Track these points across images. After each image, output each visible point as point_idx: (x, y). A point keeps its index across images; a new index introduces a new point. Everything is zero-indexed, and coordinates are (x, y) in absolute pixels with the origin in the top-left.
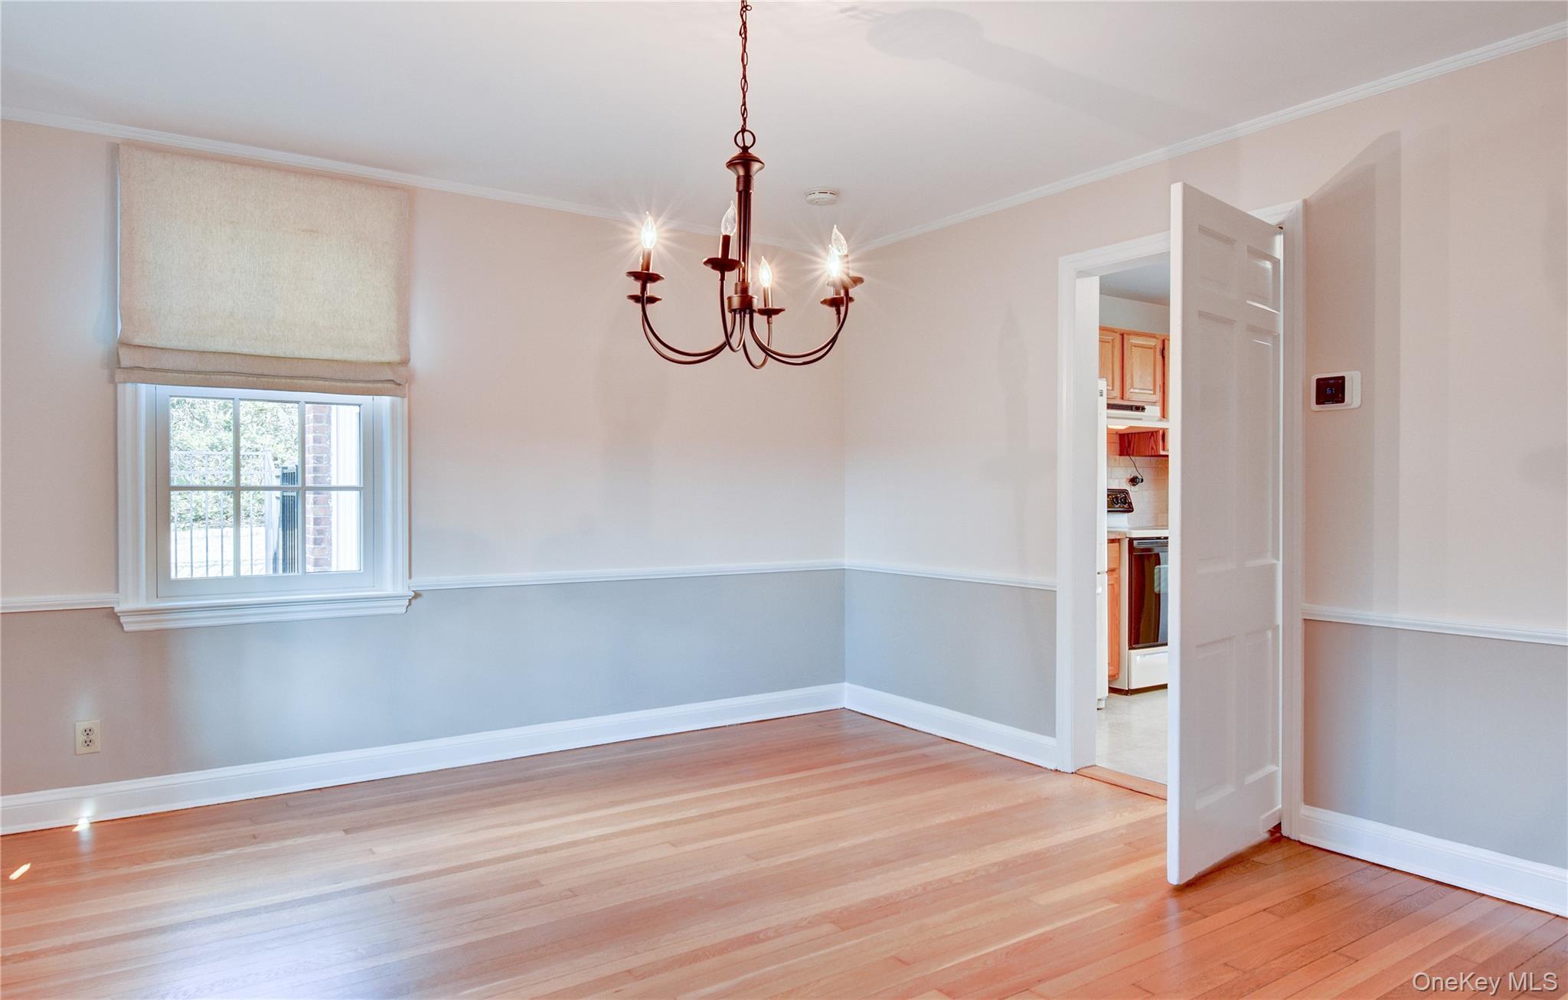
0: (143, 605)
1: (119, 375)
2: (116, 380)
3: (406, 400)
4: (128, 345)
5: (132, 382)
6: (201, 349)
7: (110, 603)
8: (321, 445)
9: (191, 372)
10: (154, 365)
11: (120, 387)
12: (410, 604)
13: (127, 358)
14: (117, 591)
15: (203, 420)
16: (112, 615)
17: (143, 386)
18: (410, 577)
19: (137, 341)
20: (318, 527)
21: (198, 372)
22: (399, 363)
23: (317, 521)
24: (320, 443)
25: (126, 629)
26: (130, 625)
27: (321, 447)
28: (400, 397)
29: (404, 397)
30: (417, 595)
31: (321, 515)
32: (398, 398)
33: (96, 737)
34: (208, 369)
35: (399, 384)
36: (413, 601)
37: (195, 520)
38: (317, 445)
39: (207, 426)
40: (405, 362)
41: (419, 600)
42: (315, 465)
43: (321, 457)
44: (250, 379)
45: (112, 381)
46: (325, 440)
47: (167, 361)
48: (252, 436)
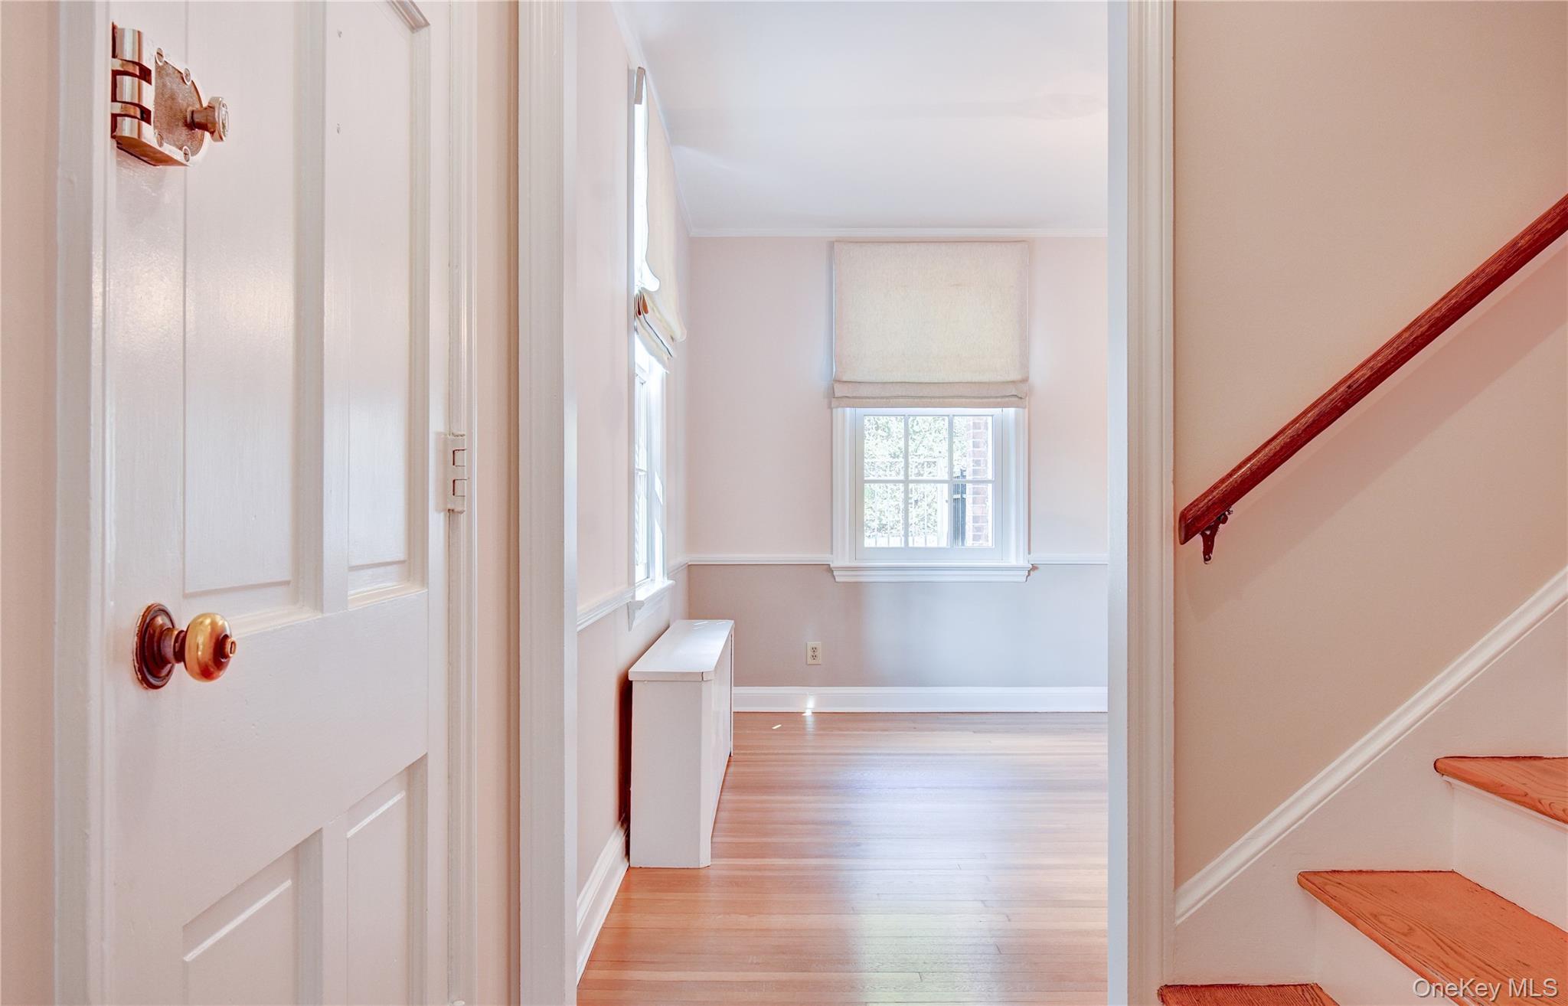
0: (847, 564)
1: (834, 403)
2: (833, 406)
3: (1027, 410)
4: (839, 381)
5: (843, 407)
6: (884, 381)
7: (827, 561)
8: (979, 449)
9: (878, 398)
10: (854, 395)
11: (834, 410)
12: (1029, 575)
13: (840, 390)
14: (832, 554)
15: (886, 430)
16: (829, 569)
17: (848, 409)
18: (1029, 553)
19: (845, 379)
20: (976, 525)
21: (882, 398)
22: (1021, 382)
23: (976, 519)
24: (978, 447)
25: (837, 580)
26: (840, 577)
27: (980, 451)
28: (1022, 408)
29: (1025, 408)
30: (1034, 568)
31: (979, 513)
32: (1021, 410)
33: (819, 653)
34: (888, 395)
35: (1021, 398)
36: (1032, 572)
37: (879, 530)
38: (977, 449)
39: (888, 438)
40: (1025, 380)
41: (1036, 571)
42: (974, 468)
43: (980, 461)
44: (916, 400)
45: (830, 407)
46: (982, 445)
47: (864, 391)
48: (930, 444)
